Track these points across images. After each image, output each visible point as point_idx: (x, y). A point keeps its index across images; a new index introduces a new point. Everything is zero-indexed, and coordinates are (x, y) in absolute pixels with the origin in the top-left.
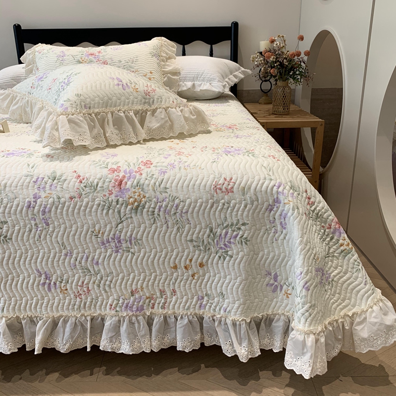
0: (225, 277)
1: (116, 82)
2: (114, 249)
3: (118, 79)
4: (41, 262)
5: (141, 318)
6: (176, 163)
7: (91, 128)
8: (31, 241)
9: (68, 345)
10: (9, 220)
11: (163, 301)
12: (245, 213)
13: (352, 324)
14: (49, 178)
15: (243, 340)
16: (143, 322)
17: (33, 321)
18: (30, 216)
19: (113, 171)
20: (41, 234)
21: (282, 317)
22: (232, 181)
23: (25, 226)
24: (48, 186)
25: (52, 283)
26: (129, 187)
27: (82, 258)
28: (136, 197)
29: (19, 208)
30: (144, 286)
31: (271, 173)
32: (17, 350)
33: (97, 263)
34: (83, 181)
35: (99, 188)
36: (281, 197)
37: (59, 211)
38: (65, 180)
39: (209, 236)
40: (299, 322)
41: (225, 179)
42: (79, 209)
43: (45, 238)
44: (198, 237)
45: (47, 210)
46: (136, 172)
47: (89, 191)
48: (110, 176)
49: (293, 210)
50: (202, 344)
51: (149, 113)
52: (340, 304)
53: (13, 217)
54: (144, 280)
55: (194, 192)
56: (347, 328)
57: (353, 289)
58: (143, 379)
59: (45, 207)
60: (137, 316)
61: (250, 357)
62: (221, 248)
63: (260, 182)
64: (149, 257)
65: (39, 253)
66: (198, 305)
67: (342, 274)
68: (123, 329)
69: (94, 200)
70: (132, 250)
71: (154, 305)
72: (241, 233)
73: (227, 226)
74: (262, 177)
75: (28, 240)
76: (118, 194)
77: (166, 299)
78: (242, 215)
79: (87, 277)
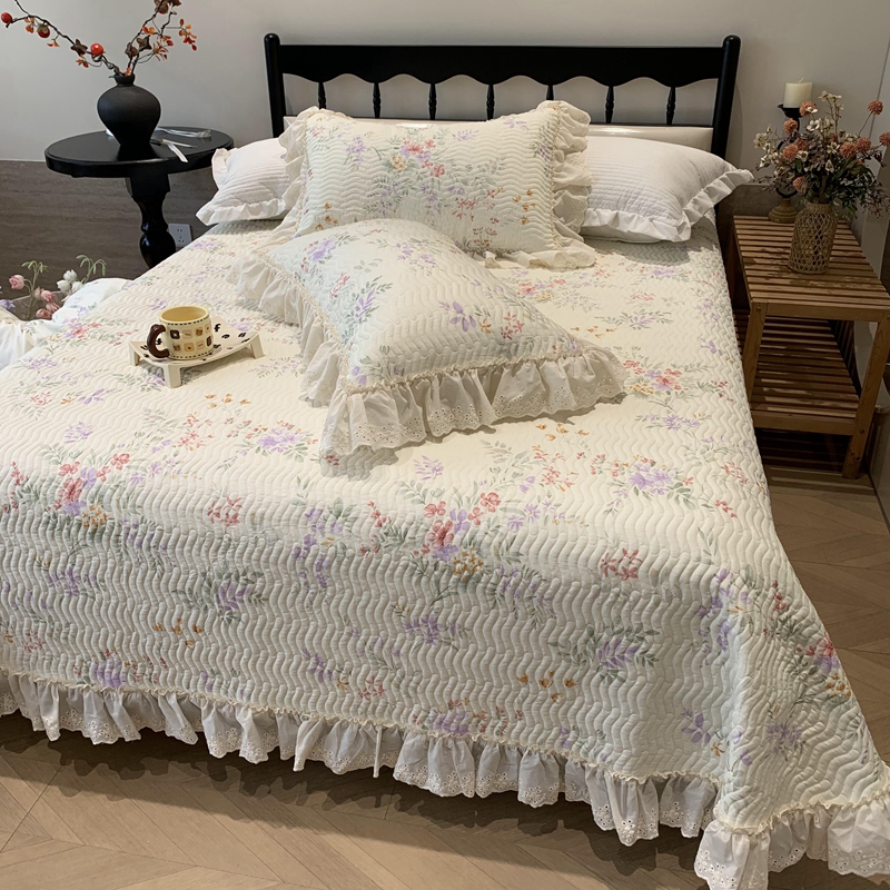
0: (610, 709)
1: (452, 313)
2: (426, 637)
3: (456, 306)
4: (311, 639)
5: (461, 744)
6: (541, 507)
7: (402, 408)
8: (298, 607)
9: (344, 764)
10: (265, 571)
11: (500, 724)
12: (655, 615)
13: (828, 821)
14: (331, 512)
15: (629, 811)
16: (465, 750)
17: (293, 720)
18: (298, 570)
19: (433, 510)
20: (314, 598)
21: (704, 783)
22: (637, 557)
23: (290, 583)
24: (328, 525)
25: (326, 671)
26: (457, 545)
27: (374, 643)
28: (467, 562)
29: (282, 556)
30: (471, 698)
31: (712, 549)
32: (266, 759)
33: (398, 653)
34: (384, 524)
35: (407, 540)
36: (724, 599)
37: (343, 567)
38: (356, 518)
39: (586, 641)
40: (727, 810)
41: (625, 552)
42: (375, 569)
43: (319, 606)
44: (567, 640)
45: (324, 564)
46: (470, 517)
47: (391, 542)
48: (426, 520)
49: (743, 624)
50: (562, 795)
51: (506, 371)
52: (812, 784)
53: (272, 569)
54: (471, 689)
55: (566, 567)
56: (818, 826)
57: (838, 765)
58: (458, 830)
59: (322, 560)
60: (455, 740)
61: (639, 837)
62: (607, 663)
63: (689, 566)
64: (481, 657)
65: (309, 625)
66: (558, 742)
67: (822, 735)
68: (433, 754)
69: (398, 558)
70: (454, 643)
71: (484, 727)
72: (643, 646)
73: (619, 632)
74: (694, 555)
75: (293, 605)
76: (438, 553)
77: (505, 722)
78: (649, 616)
79: (380, 671)
